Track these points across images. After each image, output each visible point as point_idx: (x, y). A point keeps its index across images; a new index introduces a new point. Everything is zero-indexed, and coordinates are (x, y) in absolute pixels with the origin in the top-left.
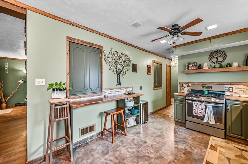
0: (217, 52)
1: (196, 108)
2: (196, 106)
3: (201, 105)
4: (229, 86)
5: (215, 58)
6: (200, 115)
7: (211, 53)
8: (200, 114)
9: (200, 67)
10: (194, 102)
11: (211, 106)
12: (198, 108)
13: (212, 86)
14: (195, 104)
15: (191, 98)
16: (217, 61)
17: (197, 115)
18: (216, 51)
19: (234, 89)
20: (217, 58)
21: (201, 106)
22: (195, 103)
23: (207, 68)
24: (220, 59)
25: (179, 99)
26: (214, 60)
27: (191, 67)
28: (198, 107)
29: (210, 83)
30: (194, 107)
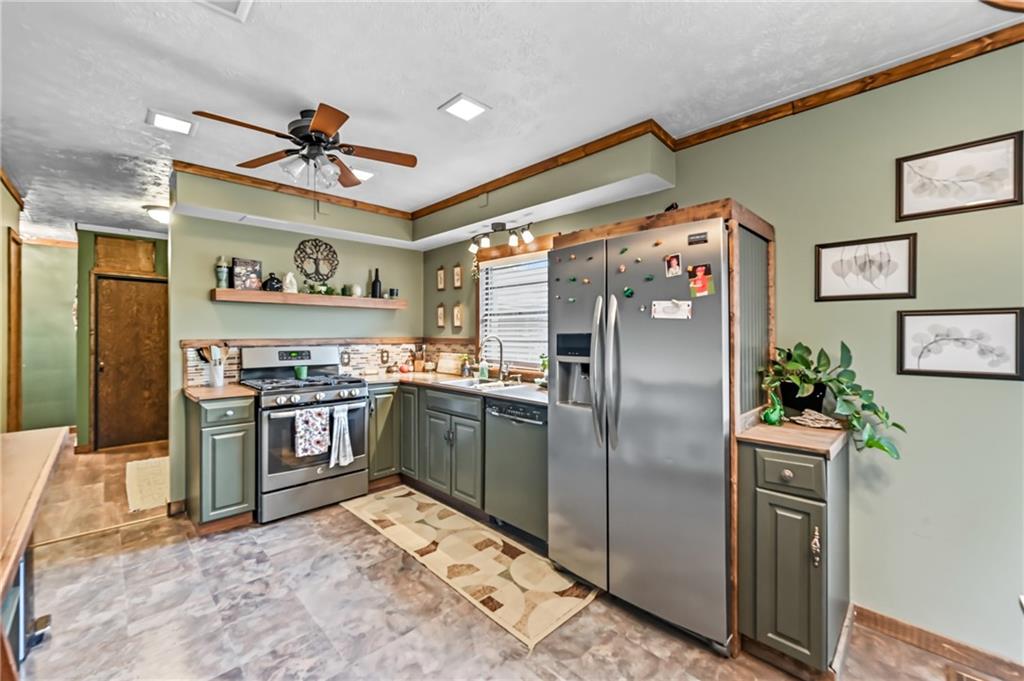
0: (317, 243)
1: (306, 430)
2: (307, 422)
3: (319, 415)
4: (342, 349)
5: (312, 260)
6: (317, 452)
7: (302, 243)
8: (318, 447)
9: (271, 284)
10: (298, 412)
11: (343, 411)
12: (311, 429)
13: (309, 352)
14: (303, 418)
15: (282, 400)
16: (317, 272)
17: (309, 453)
18: (315, 240)
19: (352, 356)
20: (316, 261)
21: (319, 419)
22: (301, 415)
23: (295, 290)
24: (324, 269)
25: (230, 413)
26: (310, 267)
27: (244, 278)
28: (313, 425)
29: (298, 342)
30: (298, 430)
